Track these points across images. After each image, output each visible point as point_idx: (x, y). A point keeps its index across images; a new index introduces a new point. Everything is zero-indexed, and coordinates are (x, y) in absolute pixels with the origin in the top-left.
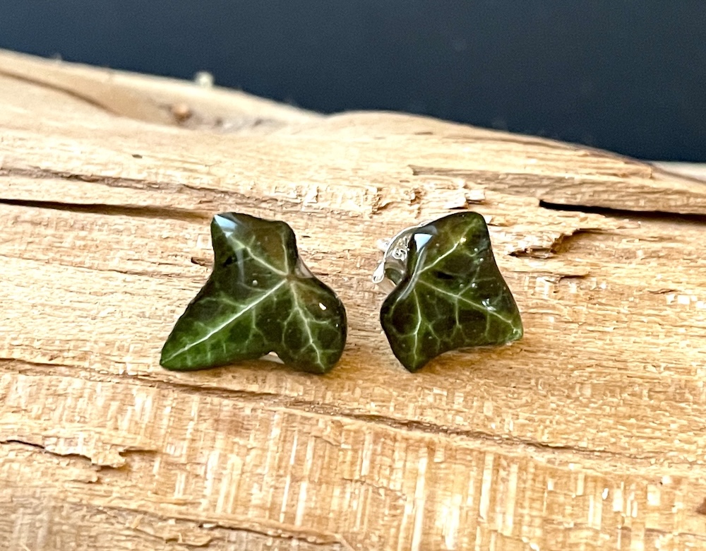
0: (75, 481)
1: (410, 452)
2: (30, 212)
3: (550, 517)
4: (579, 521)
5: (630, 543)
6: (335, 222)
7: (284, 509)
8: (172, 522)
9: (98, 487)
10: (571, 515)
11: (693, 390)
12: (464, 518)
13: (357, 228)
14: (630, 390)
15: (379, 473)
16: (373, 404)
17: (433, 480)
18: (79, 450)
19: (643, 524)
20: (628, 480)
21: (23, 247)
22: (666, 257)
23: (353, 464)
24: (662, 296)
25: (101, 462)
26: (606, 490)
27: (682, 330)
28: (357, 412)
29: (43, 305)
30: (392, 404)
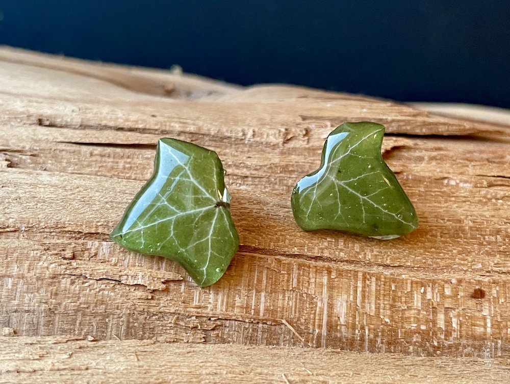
0: (139, 299)
1: (318, 273)
2: (99, 150)
3: (394, 304)
4: (410, 305)
5: (437, 316)
6: (264, 148)
7: (253, 308)
8: (194, 318)
9: (152, 301)
10: (405, 302)
11: (463, 231)
12: (349, 307)
13: (276, 151)
14: (430, 234)
15: (302, 285)
16: (296, 248)
17: (331, 288)
18: (140, 282)
19: (443, 305)
20: (434, 282)
21: (97, 169)
22: (440, 159)
23: (288, 281)
24: (441, 181)
25: (152, 288)
26: (423, 288)
27: (453, 199)
28: (288, 253)
29: (111, 202)
30: (306, 247)
